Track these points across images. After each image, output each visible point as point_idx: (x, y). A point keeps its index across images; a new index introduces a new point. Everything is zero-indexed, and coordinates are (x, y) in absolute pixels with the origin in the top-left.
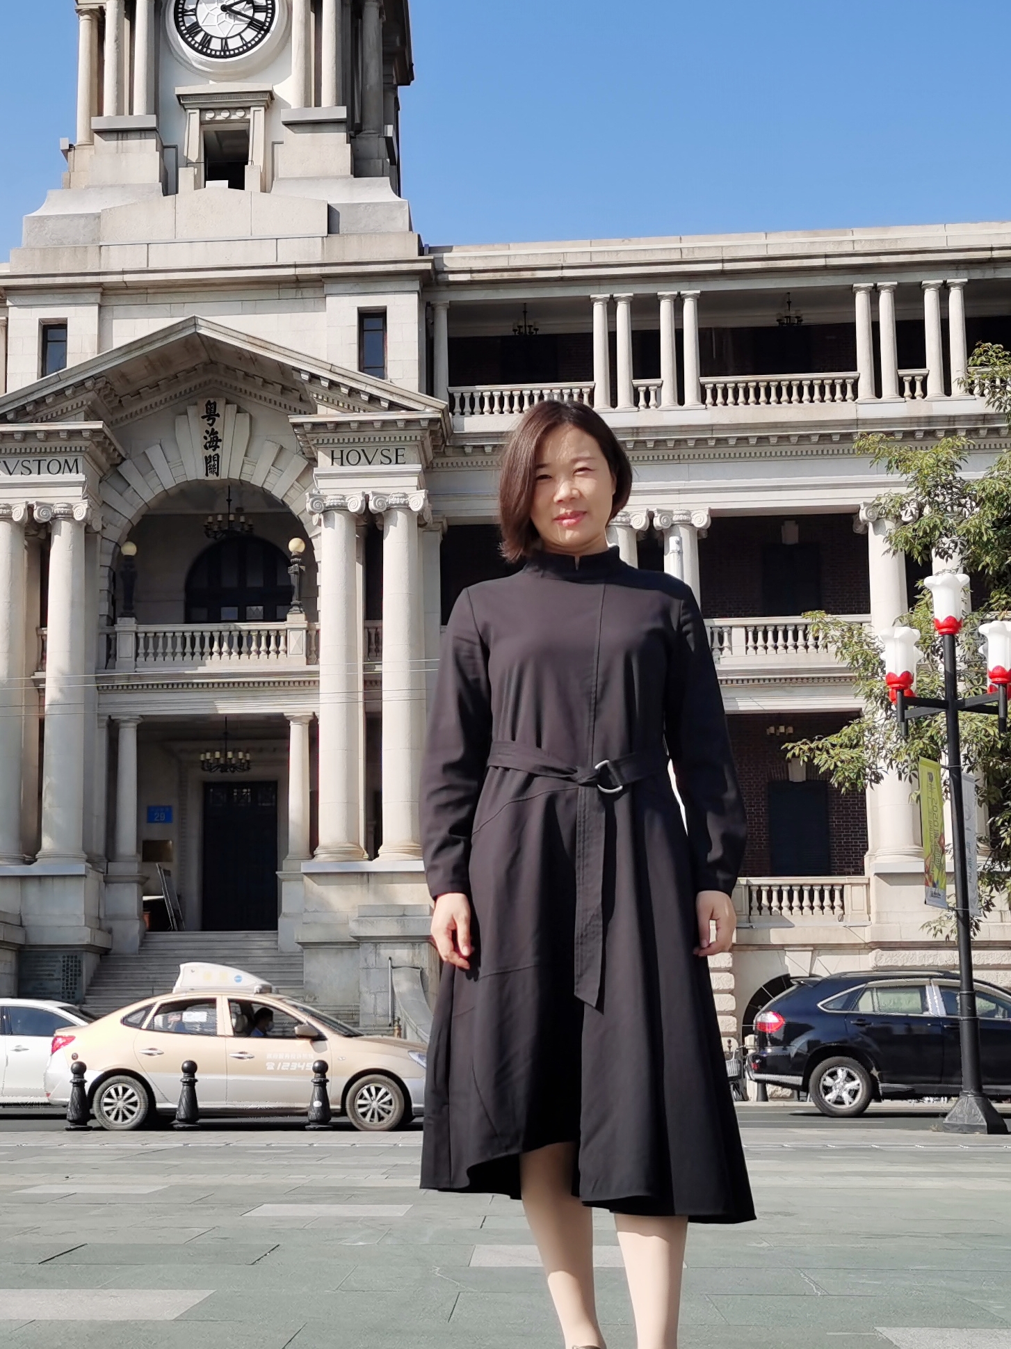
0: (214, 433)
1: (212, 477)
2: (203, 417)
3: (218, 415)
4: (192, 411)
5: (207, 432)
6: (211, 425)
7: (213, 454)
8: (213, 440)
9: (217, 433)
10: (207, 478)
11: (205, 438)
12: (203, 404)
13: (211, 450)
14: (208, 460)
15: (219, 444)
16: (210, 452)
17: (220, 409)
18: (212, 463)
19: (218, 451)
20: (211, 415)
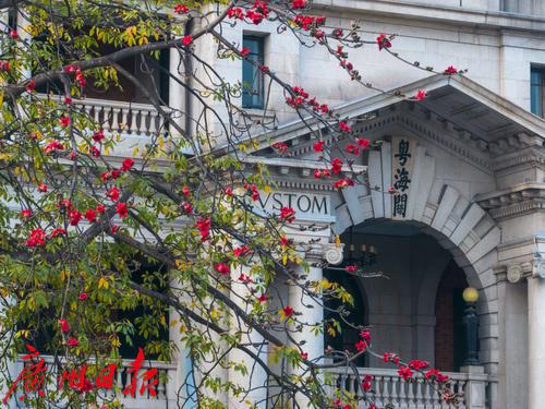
0: (404, 173)
1: (399, 217)
2: (396, 156)
3: (410, 156)
4: (386, 147)
5: (398, 171)
6: (402, 164)
7: (402, 194)
8: (403, 180)
9: (407, 173)
10: (394, 218)
11: (396, 177)
12: (396, 141)
13: (400, 190)
14: (397, 199)
15: (408, 184)
16: (399, 192)
17: (412, 149)
18: (400, 203)
19: (406, 191)
20: (403, 155)
